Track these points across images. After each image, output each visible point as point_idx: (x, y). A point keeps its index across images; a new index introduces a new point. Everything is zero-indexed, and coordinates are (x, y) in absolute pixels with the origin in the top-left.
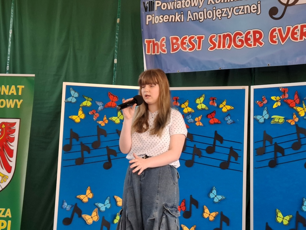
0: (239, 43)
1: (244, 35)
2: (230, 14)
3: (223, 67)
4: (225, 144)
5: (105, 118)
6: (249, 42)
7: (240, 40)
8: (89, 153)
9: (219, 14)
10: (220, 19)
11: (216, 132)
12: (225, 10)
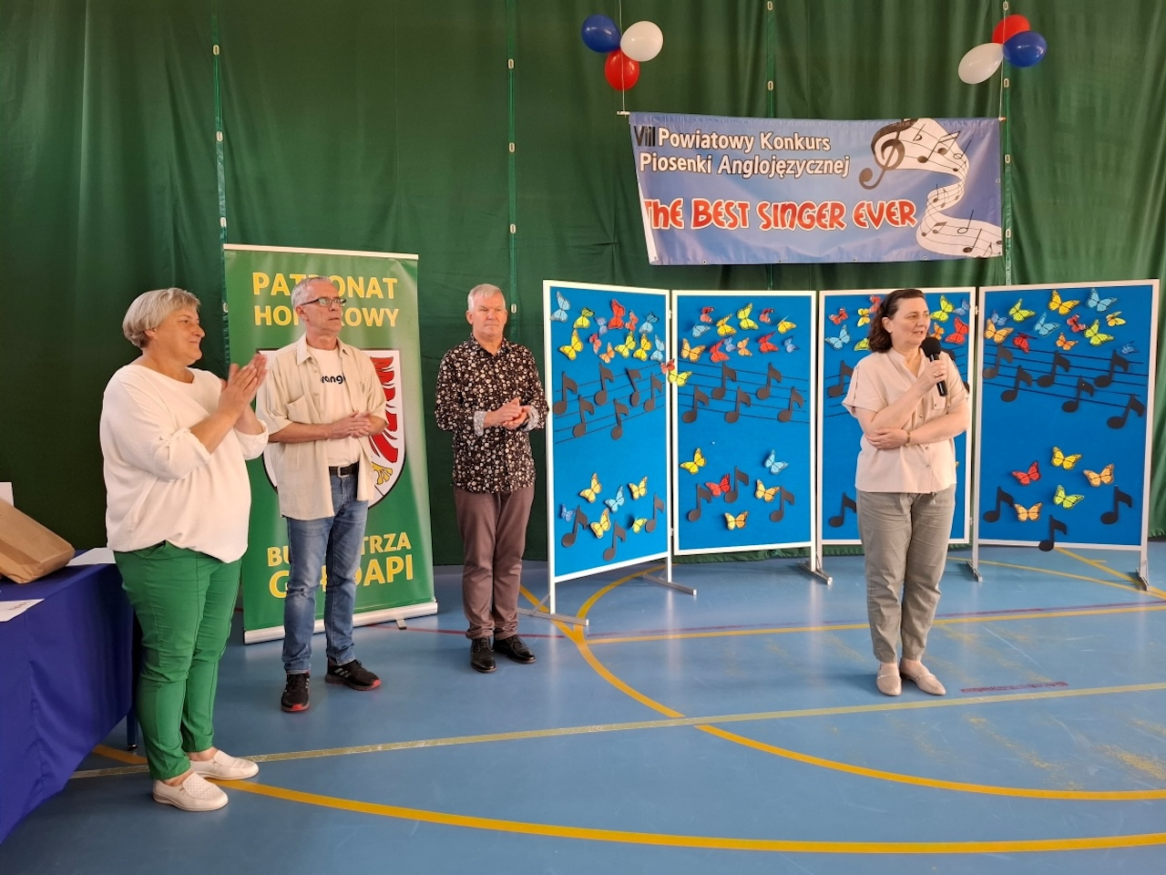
0: (807, 221)
1: (817, 209)
2: (800, 171)
3: (785, 260)
4: (785, 382)
5: (610, 348)
6: (823, 220)
7: (809, 217)
8: (591, 413)
9: (781, 170)
10: (781, 176)
11: (770, 364)
12: (793, 162)
